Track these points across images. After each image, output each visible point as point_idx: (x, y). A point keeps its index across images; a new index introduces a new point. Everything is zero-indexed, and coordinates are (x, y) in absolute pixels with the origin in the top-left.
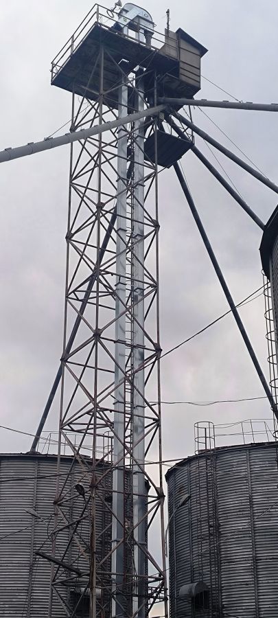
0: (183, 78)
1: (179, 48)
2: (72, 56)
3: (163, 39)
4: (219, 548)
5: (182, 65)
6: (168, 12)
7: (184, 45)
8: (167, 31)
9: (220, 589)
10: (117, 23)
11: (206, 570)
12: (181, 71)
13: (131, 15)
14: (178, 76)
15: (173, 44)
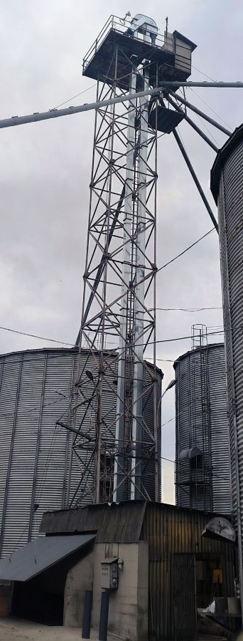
0: (178, 67)
1: (175, 45)
2: (96, 54)
3: (163, 39)
4: (209, 421)
5: (176, 57)
6: (167, 19)
7: (178, 42)
8: (166, 33)
9: (210, 454)
10: (129, 30)
11: (200, 438)
12: (176, 62)
13: (139, 23)
14: (174, 65)
15: (171, 42)
